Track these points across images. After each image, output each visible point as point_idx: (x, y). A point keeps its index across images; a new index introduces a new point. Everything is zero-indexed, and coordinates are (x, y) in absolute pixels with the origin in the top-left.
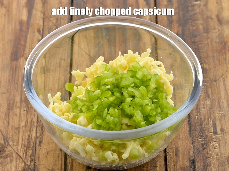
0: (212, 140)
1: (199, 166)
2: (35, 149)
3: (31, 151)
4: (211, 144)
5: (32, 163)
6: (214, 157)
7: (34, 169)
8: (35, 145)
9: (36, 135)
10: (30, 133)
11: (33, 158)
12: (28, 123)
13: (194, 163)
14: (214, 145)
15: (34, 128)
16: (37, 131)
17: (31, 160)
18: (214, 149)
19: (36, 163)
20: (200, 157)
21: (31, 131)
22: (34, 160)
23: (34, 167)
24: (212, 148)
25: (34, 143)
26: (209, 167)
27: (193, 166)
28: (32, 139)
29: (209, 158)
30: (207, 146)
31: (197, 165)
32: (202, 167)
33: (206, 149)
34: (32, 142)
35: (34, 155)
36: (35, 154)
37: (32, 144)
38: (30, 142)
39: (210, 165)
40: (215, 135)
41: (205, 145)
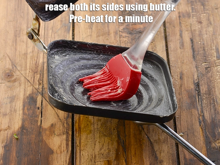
0: (215, 64)
1: (203, 89)
2: (43, 74)
3: (39, 76)
4: (214, 68)
5: (41, 87)
6: (218, 80)
7: (42, 92)
8: (42, 70)
9: (44, 60)
10: (38, 58)
11: (41, 82)
12: (35, 49)
13: (198, 86)
14: (217, 69)
15: (41, 54)
16: (44, 57)
17: (40, 84)
18: (218, 73)
19: (44, 87)
20: (204, 80)
21: (39, 57)
22: (42, 84)
23: (42, 90)
24: (216, 71)
25: (41, 68)
26: (213, 90)
27: (197, 89)
28: (39, 64)
29: (213, 81)
30: (210, 69)
31: (201, 88)
32: (207, 90)
33: (209, 72)
34: (40, 67)
35: (42, 80)
36: (43, 77)
37: (39, 69)
38: (38, 67)
39: (214, 88)
40: (218, 60)
41: (209, 69)
